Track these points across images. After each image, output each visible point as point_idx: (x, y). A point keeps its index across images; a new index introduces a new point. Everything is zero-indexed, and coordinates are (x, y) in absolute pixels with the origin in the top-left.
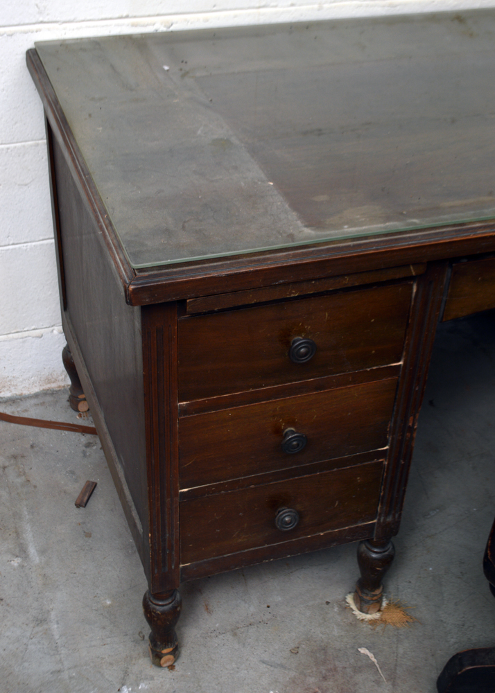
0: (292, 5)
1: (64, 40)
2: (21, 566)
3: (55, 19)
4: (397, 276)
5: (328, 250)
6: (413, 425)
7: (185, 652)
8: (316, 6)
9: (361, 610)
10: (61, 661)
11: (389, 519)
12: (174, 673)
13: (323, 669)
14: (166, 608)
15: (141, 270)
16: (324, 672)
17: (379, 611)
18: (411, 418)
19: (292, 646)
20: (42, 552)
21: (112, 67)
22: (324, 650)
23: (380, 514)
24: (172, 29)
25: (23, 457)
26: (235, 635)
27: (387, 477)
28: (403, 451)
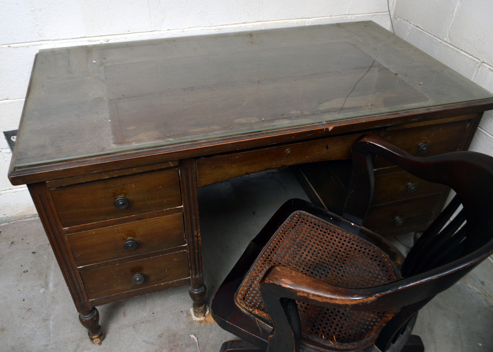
0: (168, 30)
1: (54, 49)
2: (44, 293)
3: (48, 39)
4: (163, 167)
5: (120, 156)
6: (197, 234)
7: (108, 336)
8: (181, 30)
9: (195, 316)
10: (49, 340)
12: (101, 346)
13: (171, 345)
14: (87, 319)
15: (19, 168)
16: (172, 346)
17: (204, 316)
18: (195, 232)
19: (160, 333)
20: (55, 286)
21: (69, 61)
22: (174, 335)
23: (192, 274)
24: (109, 42)
26: (134, 327)
27: (190, 258)
28: (196, 246)
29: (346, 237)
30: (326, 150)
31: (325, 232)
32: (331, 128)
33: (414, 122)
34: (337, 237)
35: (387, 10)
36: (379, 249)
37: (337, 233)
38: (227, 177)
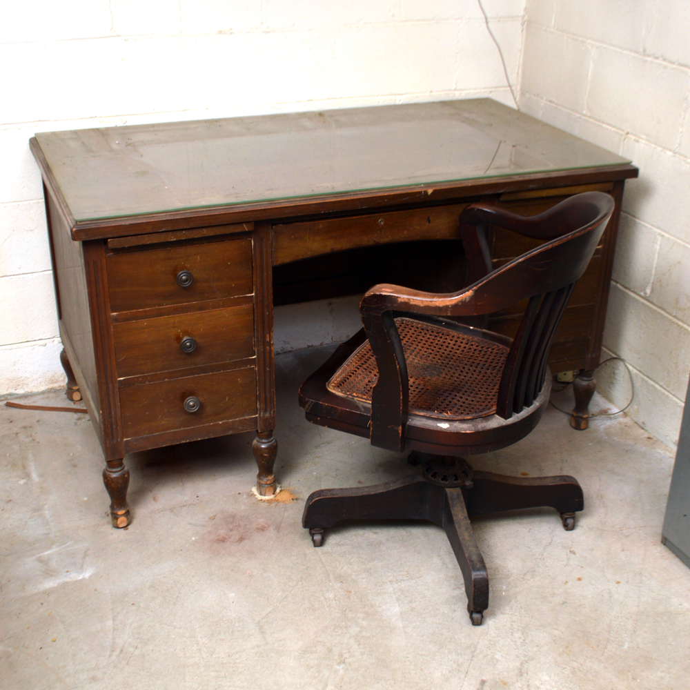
2: (26, 484)
4: (236, 231)
6: (270, 340)
10: (50, 529)
11: (267, 415)
12: (127, 531)
13: (231, 526)
14: (118, 474)
15: (81, 221)
17: (274, 494)
18: (268, 336)
19: (212, 515)
20: (41, 476)
22: (234, 517)
23: (260, 409)
24: (126, 124)
25: (31, 427)
26: (172, 511)
27: (259, 379)
28: (268, 360)
29: (463, 339)
30: (427, 224)
31: (436, 336)
32: (430, 191)
33: (532, 190)
34: (451, 340)
35: (507, 84)
36: (505, 347)
37: (451, 336)
38: (309, 254)
